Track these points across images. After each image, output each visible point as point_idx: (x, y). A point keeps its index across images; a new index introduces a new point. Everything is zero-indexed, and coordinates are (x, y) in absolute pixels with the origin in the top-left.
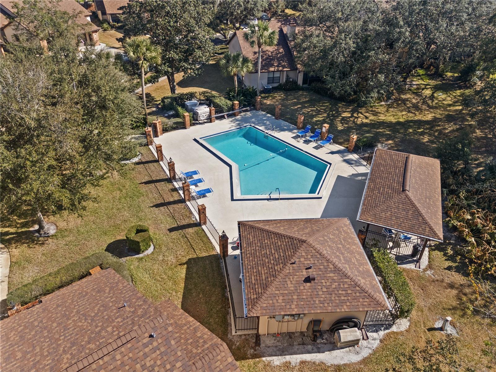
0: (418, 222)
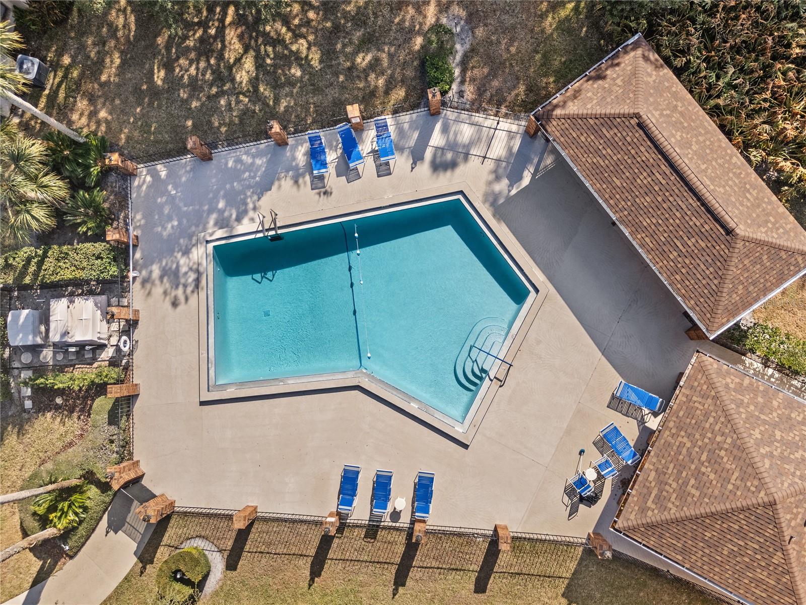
0: (783, 262)
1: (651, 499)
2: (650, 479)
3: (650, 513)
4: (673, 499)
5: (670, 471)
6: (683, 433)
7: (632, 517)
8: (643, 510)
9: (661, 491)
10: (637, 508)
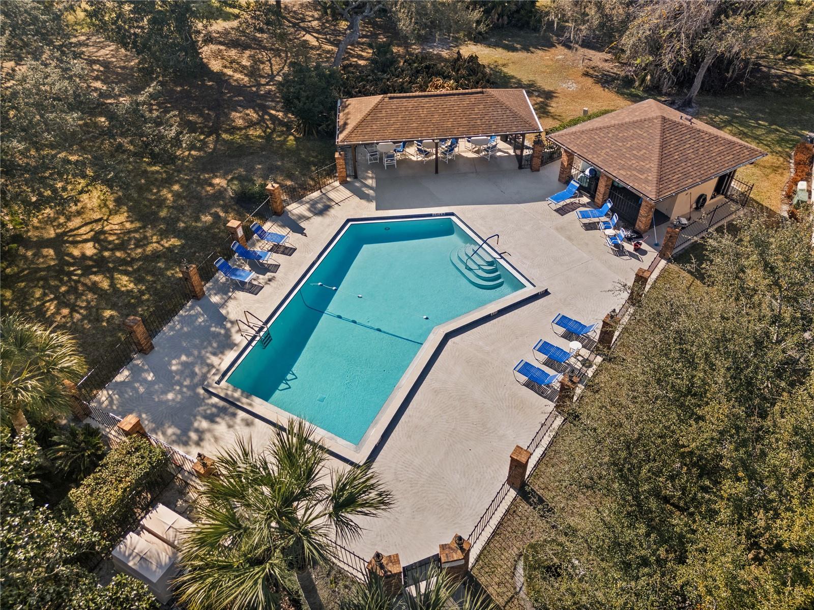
1: (640, 176)
2: (624, 174)
3: (650, 178)
4: (644, 164)
5: (623, 163)
6: (599, 152)
7: (650, 189)
8: (646, 181)
9: (635, 169)
10: (643, 185)
